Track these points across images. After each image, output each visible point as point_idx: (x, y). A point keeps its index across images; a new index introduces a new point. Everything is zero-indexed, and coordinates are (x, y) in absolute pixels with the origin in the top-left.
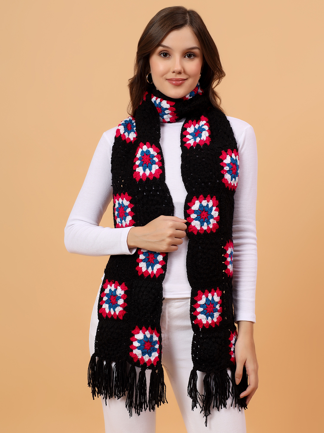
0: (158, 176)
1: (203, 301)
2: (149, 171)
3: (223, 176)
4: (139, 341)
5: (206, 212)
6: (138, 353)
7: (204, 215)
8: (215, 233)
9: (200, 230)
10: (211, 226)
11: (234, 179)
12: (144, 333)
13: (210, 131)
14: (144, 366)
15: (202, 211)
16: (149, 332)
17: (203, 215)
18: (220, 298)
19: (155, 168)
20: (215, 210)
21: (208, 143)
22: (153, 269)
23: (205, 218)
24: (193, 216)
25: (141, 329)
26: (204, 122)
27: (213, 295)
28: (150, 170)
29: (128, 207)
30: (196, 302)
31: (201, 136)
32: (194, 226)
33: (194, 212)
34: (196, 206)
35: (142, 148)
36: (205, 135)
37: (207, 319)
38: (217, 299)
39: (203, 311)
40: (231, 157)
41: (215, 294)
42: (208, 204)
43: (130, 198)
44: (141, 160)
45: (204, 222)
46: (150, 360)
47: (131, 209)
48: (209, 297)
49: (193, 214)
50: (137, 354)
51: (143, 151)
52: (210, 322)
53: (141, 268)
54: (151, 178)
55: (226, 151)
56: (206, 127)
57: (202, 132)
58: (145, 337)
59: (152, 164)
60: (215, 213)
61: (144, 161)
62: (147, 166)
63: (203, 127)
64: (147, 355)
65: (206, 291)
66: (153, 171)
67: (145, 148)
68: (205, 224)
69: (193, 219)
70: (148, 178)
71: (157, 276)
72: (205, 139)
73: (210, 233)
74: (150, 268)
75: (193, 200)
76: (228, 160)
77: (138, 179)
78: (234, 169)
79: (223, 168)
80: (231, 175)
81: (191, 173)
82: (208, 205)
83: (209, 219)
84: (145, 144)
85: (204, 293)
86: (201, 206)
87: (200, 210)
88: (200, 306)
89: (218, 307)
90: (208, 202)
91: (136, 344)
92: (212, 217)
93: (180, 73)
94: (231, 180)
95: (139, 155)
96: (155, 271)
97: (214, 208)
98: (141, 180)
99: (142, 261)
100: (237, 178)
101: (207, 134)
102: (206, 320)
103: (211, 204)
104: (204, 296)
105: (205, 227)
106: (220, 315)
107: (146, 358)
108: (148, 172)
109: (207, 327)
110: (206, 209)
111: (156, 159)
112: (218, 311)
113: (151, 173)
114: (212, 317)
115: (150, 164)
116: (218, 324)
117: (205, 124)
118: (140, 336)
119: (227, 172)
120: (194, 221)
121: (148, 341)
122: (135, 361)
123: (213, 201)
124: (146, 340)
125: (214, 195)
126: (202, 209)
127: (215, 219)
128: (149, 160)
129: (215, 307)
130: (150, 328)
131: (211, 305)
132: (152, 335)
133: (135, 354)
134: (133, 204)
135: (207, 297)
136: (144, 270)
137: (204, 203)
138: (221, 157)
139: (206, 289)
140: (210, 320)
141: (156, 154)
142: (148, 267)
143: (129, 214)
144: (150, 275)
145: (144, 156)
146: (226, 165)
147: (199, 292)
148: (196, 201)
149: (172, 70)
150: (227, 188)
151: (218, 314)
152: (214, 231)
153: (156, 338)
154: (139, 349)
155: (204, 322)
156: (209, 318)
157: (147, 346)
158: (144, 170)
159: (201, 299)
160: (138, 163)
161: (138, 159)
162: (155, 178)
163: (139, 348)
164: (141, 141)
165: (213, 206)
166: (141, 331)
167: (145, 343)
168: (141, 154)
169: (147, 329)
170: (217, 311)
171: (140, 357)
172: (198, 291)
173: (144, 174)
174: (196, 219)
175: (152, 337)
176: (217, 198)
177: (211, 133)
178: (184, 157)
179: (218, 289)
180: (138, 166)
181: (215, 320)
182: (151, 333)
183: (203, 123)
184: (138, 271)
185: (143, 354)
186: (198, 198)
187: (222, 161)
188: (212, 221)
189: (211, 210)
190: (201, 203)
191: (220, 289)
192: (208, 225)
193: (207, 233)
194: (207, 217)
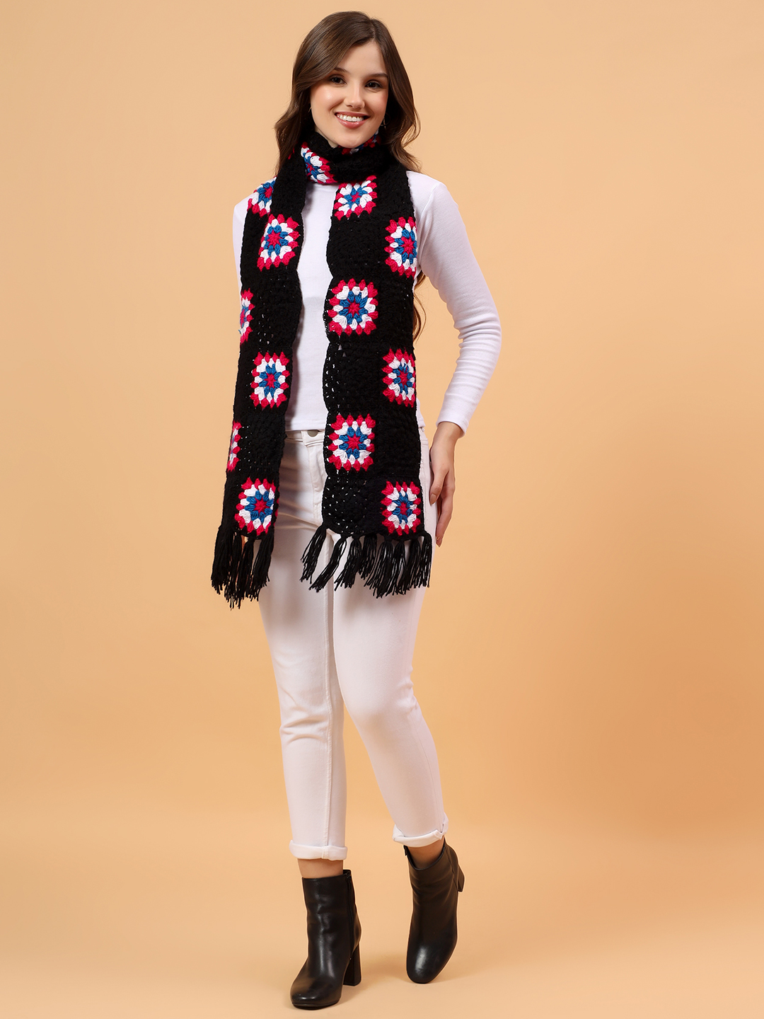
0: (287, 262)
1: (343, 431)
2: (276, 256)
3: (388, 255)
4: (250, 499)
5: (357, 303)
6: (245, 515)
7: (353, 308)
8: (369, 335)
9: (346, 329)
10: (363, 325)
11: (408, 260)
12: (257, 488)
14: (253, 534)
15: (352, 303)
16: (264, 485)
17: (353, 309)
18: (372, 431)
19: (285, 250)
20: (371, 303)
22: (273, 396)
23: (355, 312)
24: (338, 309)
25: (254, 483)
27: (360, 425)
30: (334, 432)
34: (343, 294)
35: (271, 224)
38: (365, 430)
39: (343, 445)
41: (364, 423)
42: (361, 293)
44: (267, 241)
45: (353, 317)
47: (251, 313)
48: (353, 427)
49: (338, 306)
51: (271, 228)
52: (353, 463)
53: (258, 395)
54: (278, 265)
58: (258, 493)
59: (281, 246)
60: (370, 307)
61: (271, 242)
62: (274, 249)
64: (258, 520)
65: (350, 416)
66: (282, 255)
68: (354, 321)
69: (337, 314)
70: (272, 266)
71: (278, 405)
73: (361, 335)
74: (269, 394)
75: (339, 286)
77: (261, 268)
78: (409, 246)
79: (390, 244)
83: (361, 315)
85: (346, 419)
86: (351, 294)
87: (349, 301)
88: (339, 437)
89: (367, 443)
90: (361, 290)
91: (244, 502)
92: (365, 312)
93: (358, 108)
94: (403, 262)
95: (266, 234)
96: (276, 399)
97: (370, 300)
98: (265, 269)
99: (258, 385)
102: (346, 459)
103: (365, 293)
104: (345, 424)
105: (354, 326)
107: (257, 524)
109: (348, 470)
110: (358, 300)
111: (290, 239)
112: (367, 449)
113: (278, 258)
114: (357, 457)
115: (278, 246)
116: (366, 468)
118: (251, 492)
120: (338, 316)
121: (262, 499)
122: (241, 526)
123: (368, 289)
124: (258, 497)
125: (371, 281)
126: (352, 299)
127: (369, 315)
128: (278, 239)
129: (362, 442)
130: (265, 480)
131: (355, 438)
132: (267, 490)
133: (242, 517)
134: (254, 305)
135: (351, 426)
136: (261, 397)
137: (356, 290)
140: (352, 460)
141: (290, 231)
142: (266, 394)
143: (248, 319)
144: (268, 404)
147: (339, 418)
148: (344, 287)
150: (397, 273)
151: (368, 454)
152: (368, 332)
154: (247, 510)
155: (344, 462)
156: (352, 456)
157: (259, 506)
158: (270, 254)
159: (341, 427)
160: (263, 244)
162: (282, 265)
163: (247, 508)
165: (368, 297)
166: (253, 486)
167: (256, 501)
168: (269, 232)
169: (261, 482)
170: (364, 447)
172: (337, 416)
173: (269, 259)
174: (341, 313)
175: (267, 494)
176: (374, 285)
178: (333, 233)
179: (369, 417)
180: (263, 249)
181: (361, 461)
182: (267, 488)
186: (346, 283)
188: (365, 318)
189: (365, 301)
190: (351, 289)
191: (372, 418)
192: (358, 323)
193: (357, 335)
194: (358, 312)
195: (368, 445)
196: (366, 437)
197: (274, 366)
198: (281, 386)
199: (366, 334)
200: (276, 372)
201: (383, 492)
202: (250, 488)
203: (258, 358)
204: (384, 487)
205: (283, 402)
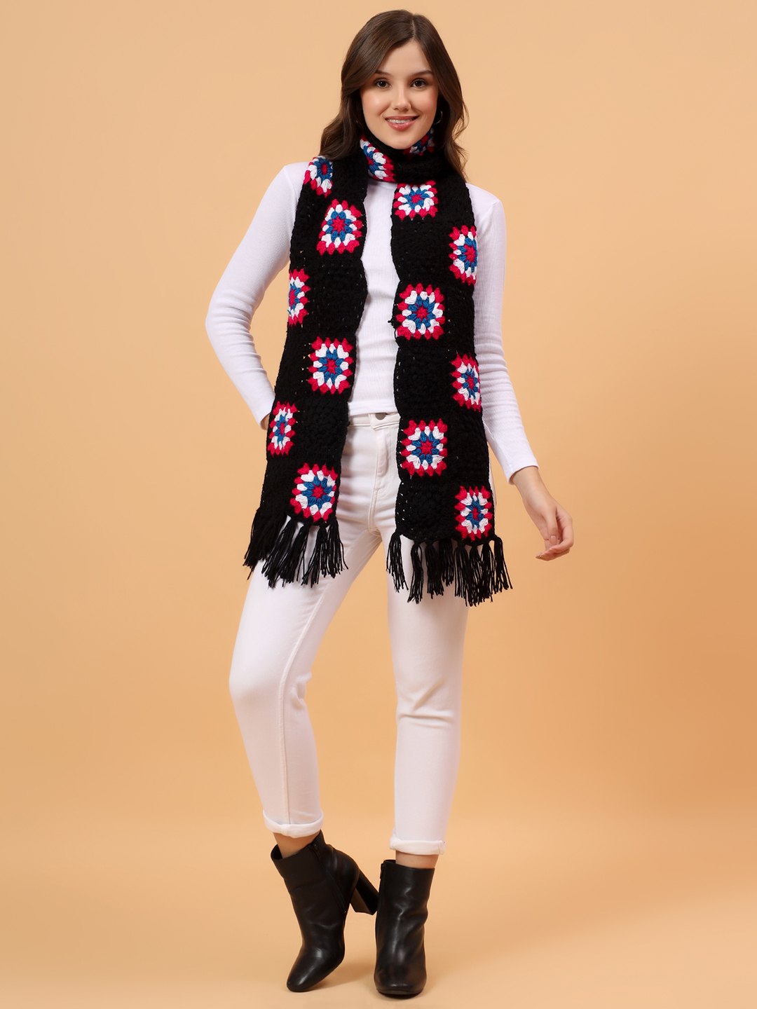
0: (351, 250)
1: (416, 436)
2: (340, 242)
3: (452, 262)
4: (307, 484)
5: (425, 308)
6: (302, 500)
7: (421, 312)
8: (438, 340)
9: (415, 334)
10: (431, 330)
11: (470, 269)
12: (315, 474)
13: (438, 198)
14: (310, 521)
15: (420, 307)
16: (323, 472)
17: (421, 314)
18: (444, 435)
19: (349, 238)
20: (438, 308)
21: (433, 214)
22: (333, 383)
23: (423, 317)
24: (406, 313)
25: (311, 468)
26: (429, 187)
27: (432, 429)
28: (342, 240)
29: (301, 290)
30: (406, 437)
31: (423, 204)
32: (407, 328)
33: (408, 307)
34: (411, 299)
35: (335, 208)
36: (428, 204)
37: (421, 463)
38: (438, 434)
39: (415, 450)
40: (467, 237)
41: (436, 427)
43: (307, 277)
44: (330, 225)
45: (422, 322)
46: (318, 513)
47: (306, 294)
48: (425, 431)
49: (407, 310)
50: (300, 501)
51: (335, 213)
52: (426, 468)
53: (317, 380)
54: (341, 251)
55: (460, 229)
56: (431, 194)
57: (424, 199)
58: (316, 479)
59: (346, 233)
60: (438, 312)
61: (334, 227)
62: (338, 235)
63: (426, 192)
64: (315, 505)
65: (422, 422)
66: (346, 243)
67: (339, 208)
68: (423, 326)
69: (405, 318)
70: (336, 251)
71: (341, 392)
72: (428, 209)
73: (429, 340)
74: (330, 380)
75: (407, 289)
76: (461, 241)
77: (322, 252)
78: (471, 254)
79: (452, 251)
80: (464, 262)
81: (406, 251)
82: (428, 299)
83: (429, 320)
84: (340, 203)
85: (418, 424)
86: (419, 299)
87: (417, 306)
88: (411, 442)
89: (440, 447)
90: (429, 295)
91: (301, 487)
92: (433, 317)
93: (405, 110)
94: (466, 270)
95: (328, 218)
96: (337, 385)
97: (437, 305)
98: (326, 253)
99: (317, 370)
100: (476, 268)
101: (432, 203)
102: (419, 464)
103: (432, 298)
104: (417, 429)
105: (422, 331)
106: (443, 459)
107: (314, 509)
108: (338, 242)
109: (421, 475)
110: (425, 304)
111: (354, 227)
112: (440, 454)
113: (342, 245)
114: (430, 461)
115: (343, 232)
116: (439, 473)
117: (429, 190)
118: (309, 477)
119: (458, 257)
120: (406, 320)
121: (320, 486)
122: (297, 512)
123: (435, 294)
124: (317, 483)
125: (438, 286)
126: (420, 304)
127: (437, 320)
128: (343, 226)
129: (435, 447)
130: (324, 466)
131: (427, 443)
132: (326, 477)
133: (298, 502)
134: (309, 286)
135: (423, 430)
136: (320, 383)
137: (424, 295)
138: (451, 236)
139: (421, 419)
140: (425, 465)
141: (354, 219)
142: (326, 379)
143: (301, 300)
144: (329, 391)
145: (335, 219)
146: (457, 247)
147: (411, 422)
148: (413, 291)
149: (393, 105)
150: (460, 280)
151: (441, 459)
152: (437, 337)
153: (331, 483)
154: (304, 495)
155: (417, 466)
156: (425, 462)
157: (317, 492)
158: (333, 239)
159: (413, 433)
160: (325, 228)
161: (326, 223)
162: (347, 252)
163: (304, 493)
164: (336, 198)
165: (435, 302)
166: (310, 471)
167: (315, 488)
168: (332, 217)
169: (320, 469)
170: (437, 452)
171: (304, 506)
172: (409, 421)
173: (332, 245)
174: (410, 318)
175: (325, 481)
176: (441, 291)
177: (439, 201)
178: (394, 231)
179: (440, 421)
180: (325, 233)
181: (434, 466)
182: (326, 475)
183: (425, 187)
184: (311, 385)
185: (310, 503)
186: (414, 287)
187: (452, 241)
188: (432, 322)
189: (432, 306)
190: (419, 294)
191: (444, 422)
192: (427, 327)
193: (426, 339)
194: (426, 317)
195: (441, 450)
196: (439, 441)
197: (335, 352)
198: (343, 373)
199: (434, 339)
200: (338, 358)
201: (457, 497)
202: (307, 473)
203: (317, 342)
204: (458, 491)
205: (345, 389)
